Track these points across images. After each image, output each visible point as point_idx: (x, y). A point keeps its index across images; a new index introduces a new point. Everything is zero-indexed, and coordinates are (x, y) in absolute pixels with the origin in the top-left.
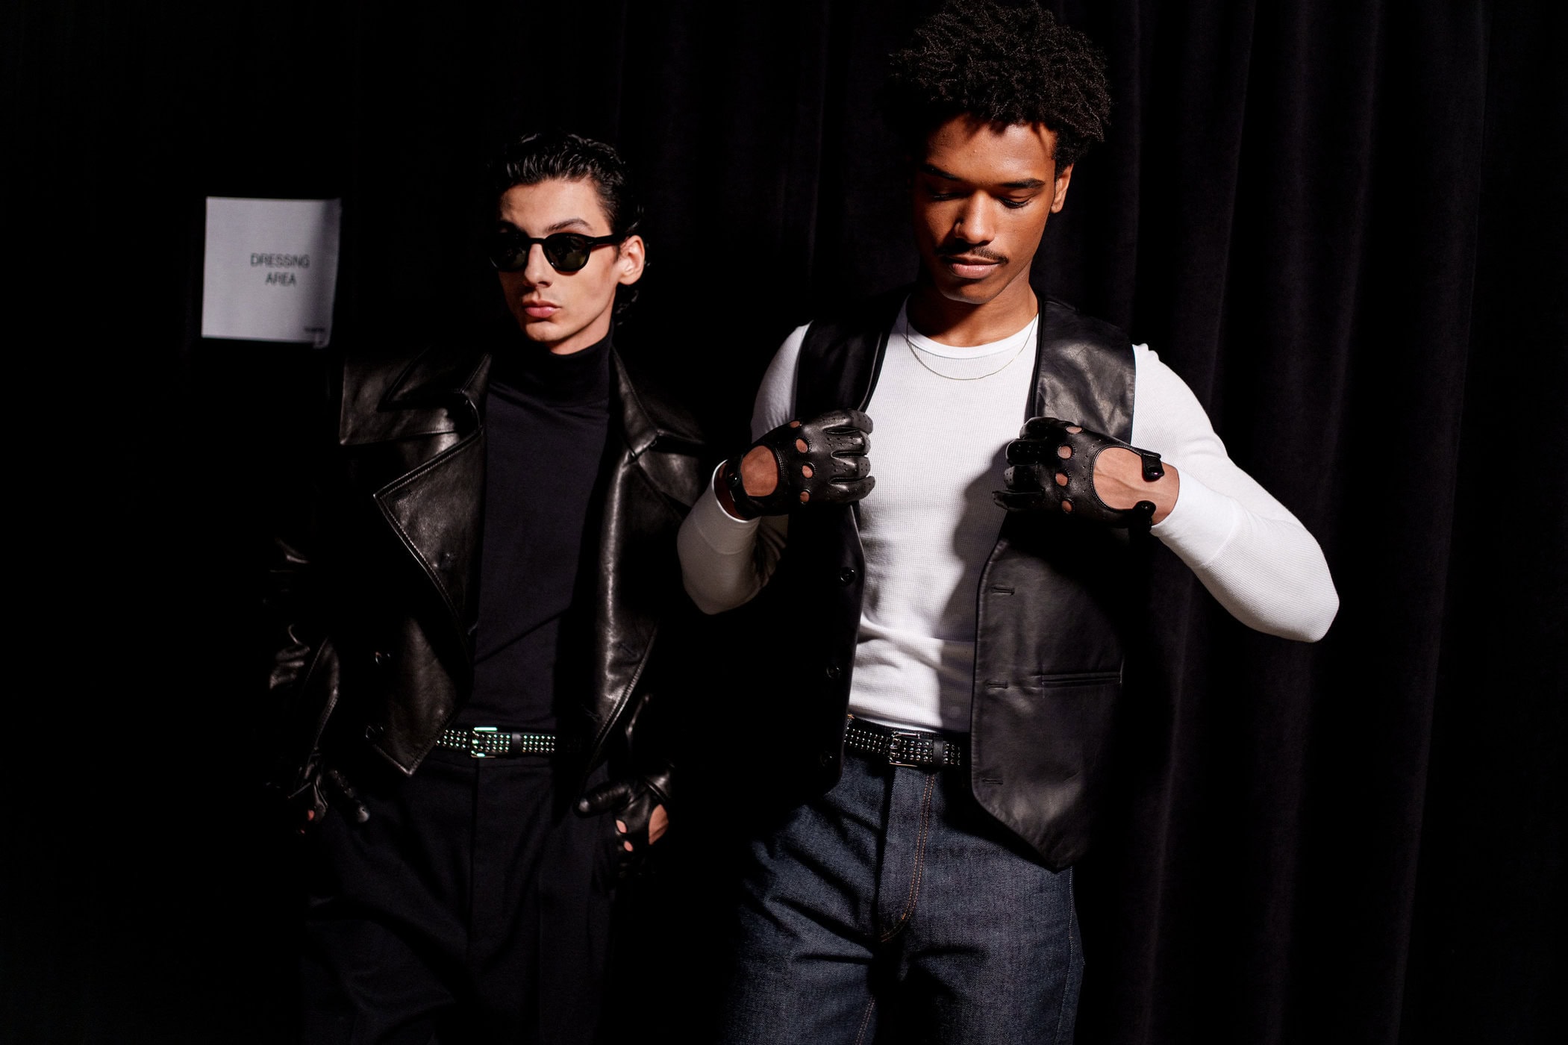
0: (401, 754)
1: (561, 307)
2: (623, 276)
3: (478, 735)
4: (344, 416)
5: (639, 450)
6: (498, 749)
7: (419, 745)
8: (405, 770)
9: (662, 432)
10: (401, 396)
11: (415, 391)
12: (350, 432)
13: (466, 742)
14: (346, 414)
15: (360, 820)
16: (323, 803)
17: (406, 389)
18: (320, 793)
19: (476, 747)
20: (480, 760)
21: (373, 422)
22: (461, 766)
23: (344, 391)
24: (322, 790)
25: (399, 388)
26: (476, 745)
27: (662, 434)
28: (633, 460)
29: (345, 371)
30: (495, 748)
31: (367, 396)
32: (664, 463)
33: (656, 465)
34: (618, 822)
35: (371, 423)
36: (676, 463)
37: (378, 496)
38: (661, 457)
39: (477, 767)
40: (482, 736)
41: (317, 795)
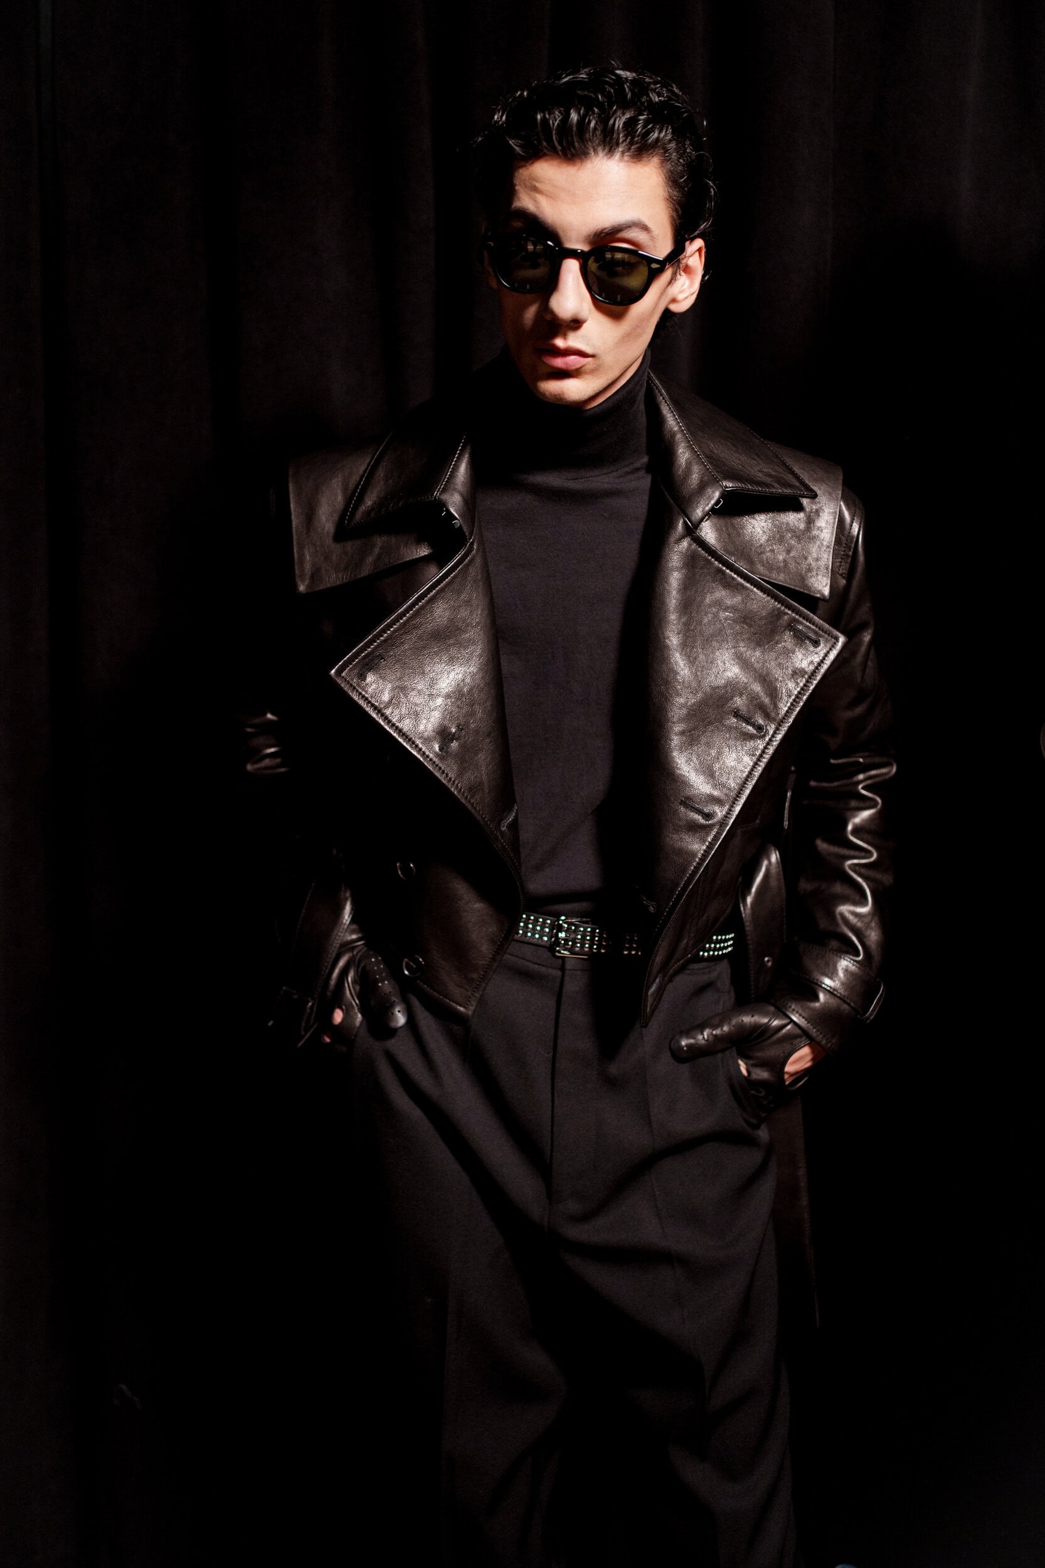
0: (456, 992)
1: (593, 356)
2: (674, 301)
3: (566, 926)
4: (298, 553)
5: (699, 513)
6: (591, 947)
7: (475, 975)
8: (462, 1009)
9: (729, 485)
10: (363, 513)
11: (381, 504)
12: (309, 573)
13: (548, 933)
14: (301, 547)
15: (393, 1025)
16: (355, 1001)
17: (369, 502)
18: (351, 988)
19: (563, 942)
20: (566, 960)
21: (336, 556)
22: (541, 965)
23: (293, 517)
24: (354, 985)
25: (360, 500)
26: (563, 940)
27: (730, 487)
28: (692, 531)
29: (291, 488)
30: (587, 946)
31: (324, 519)
32: (738, 531)
33: (729, 535)
34: (741, 1062)
35: (334, 558)
36: (758, 526)
37: (339, 672)
38: (737, 521)
39: (563, 969)
40: (571, 928)
41: (348, 992)
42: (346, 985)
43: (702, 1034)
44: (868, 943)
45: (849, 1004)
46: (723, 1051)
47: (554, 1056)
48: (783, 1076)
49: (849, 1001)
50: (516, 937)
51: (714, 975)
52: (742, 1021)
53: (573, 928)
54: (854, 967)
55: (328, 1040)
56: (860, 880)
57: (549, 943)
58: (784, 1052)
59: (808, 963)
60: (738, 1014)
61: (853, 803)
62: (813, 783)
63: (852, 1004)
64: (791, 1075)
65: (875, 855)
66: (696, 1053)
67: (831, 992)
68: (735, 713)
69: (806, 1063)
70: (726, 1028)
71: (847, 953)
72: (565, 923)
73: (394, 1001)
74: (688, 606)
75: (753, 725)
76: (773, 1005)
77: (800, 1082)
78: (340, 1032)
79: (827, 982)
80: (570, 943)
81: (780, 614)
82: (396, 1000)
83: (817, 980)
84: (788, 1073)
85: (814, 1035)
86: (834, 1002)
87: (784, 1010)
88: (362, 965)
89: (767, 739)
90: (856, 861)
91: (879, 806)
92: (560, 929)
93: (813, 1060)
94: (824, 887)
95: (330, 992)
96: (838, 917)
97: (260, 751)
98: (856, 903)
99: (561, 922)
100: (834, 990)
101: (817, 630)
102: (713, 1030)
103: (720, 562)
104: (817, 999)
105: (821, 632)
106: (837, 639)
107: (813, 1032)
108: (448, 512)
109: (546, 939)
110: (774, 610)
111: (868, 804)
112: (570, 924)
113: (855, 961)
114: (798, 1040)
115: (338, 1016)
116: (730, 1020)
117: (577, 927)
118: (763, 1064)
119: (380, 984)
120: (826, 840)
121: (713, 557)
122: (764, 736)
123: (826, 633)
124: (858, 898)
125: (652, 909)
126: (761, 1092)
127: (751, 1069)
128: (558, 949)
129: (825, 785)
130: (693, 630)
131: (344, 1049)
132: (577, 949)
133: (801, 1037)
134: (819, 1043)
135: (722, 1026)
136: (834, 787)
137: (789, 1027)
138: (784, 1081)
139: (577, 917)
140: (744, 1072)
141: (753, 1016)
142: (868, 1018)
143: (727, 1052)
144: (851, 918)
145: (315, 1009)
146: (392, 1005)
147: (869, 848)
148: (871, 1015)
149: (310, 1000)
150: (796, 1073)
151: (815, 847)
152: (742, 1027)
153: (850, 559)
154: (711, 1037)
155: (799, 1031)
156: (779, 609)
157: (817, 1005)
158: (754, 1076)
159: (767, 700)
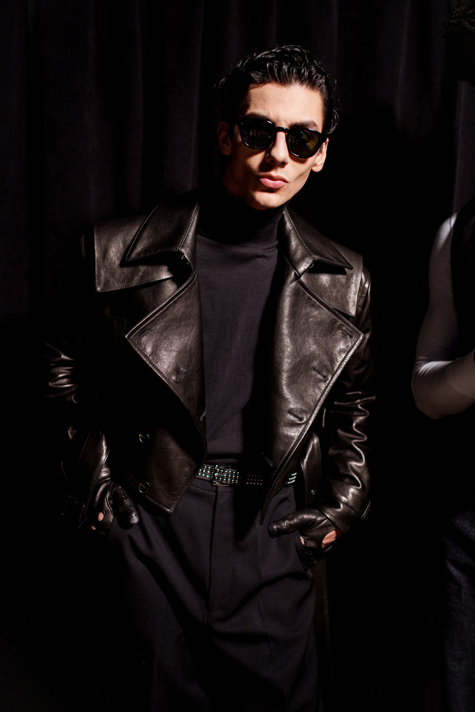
0: (165, 499)
1: (288, 182)
2: (316, 165)
3: (218, 470)
4: (98, 271)
5: (301, 270)
6: (231, 481)
7: (175, 493)
8: (167, 509)
9: (316, 257)
10: (137, 253)
11: (146, 250)
12: (103, 282)
13: (209, 473)
14: (99, 269)
15: (132, 522)
16: (110, 509)
17: (139, 248)
18: (108, 502)
19: (217, 478)
20: (218, 486)
21: (118, 275)
22: (206, 490)
23: (96, 253)
24: (109, 500)
25: (134, 247)
26: (217, 477)
27: (317, 259)
28: (297, 277)
29: (95, 238)
30: (229, 480)
31: (112, 255)
32: (316, 280)
33: (312, 282)
34: (301, 538)
35: (117, 275)
36: (325, 279)
37: (129, 336)
38: (315, 276)
39: (216, 492)
40: (221, 471)
41: (106, 504)
42: (106, 500)
43: (284, 523)
44: (363, 480)
45: (354, 510)
46: (293, 532)
47: (212, 537)
48: (321, 545)
49: (354, 509)
50: (197, 476)
51: (288, 494)
52: (303, 517)
53: (222, 471)
54: (357, 492)
55: (94, 528)
56: (359, 449)
57: (210, 478)
58: (323, 534)
59: (335, 490)
60: (301, 514)
61: (356, 413)
62: (336, 403)
63: (356, 510)
64: (325, 544)
65: (366, 438)
66: (281, 532)
67: (346, 504)
68: (314, 368)
69: (333, 539)
70: (295, 520)
71: (353, 485)
72: (218, 468)
73: (133, 510)
74: (294, 314)
75: (322, 375)
76: (318, 509)
77: (328, 548)
78: (102, 525)
79: (344, 499)
80: (221, 479)
81: (336, 322)
82: (134, 509)
83: (340, 498)
84: (323, 544)
85: (338, 525)
86: (348, 509)
87: (324, 512)
88: (114, 490)
89: (328, 382)
90: (356, 441)
91: (368, 415)
92: (216, 471)
93: (336, 537)
94: (342, 452)
95: (95, 503)
96: (349, 467)
97: (57, 375)
98: (357, 461)
99: (216, 468)
100: (348, 503)
101: (352, 330)
102: (289, 521)
103: (310, 294)
104: (339, 507)
105: (353, 331)
106: (360, 335)
107: (337, 524)
108: (184, 257)
109: (208, 476)
110: (333, 319)
111: (362, 414)
112: (220, 469)
113: (358, 489)
114: (331, 527)
115: (101, 517)
116: (298, 517)
117: (224, 471)
118: (312, 539)
119: (125, 501)
120: (343, 430)
121: (307, 291)
122: (326, 381)
123: (355, 332)
124: (358, 458)
125: (271, 465)
126: (310, 553)
127: (306, 541)
128: (214, 481)
129: (342, 404)
130: (296, 327)
131: (104, 533)
132: (224, 482)
133: (331, 526)
134: (340, 530)
135: (293, 520)
136: (346, 405)
137: (326, 521)
138: (321, 547)
139: (224, 466)
140: (303, 543)
141: (309, 515)
142: (363, 517)
143: (294, 533)
144: (355, 468)
145: (86, 509)
146: (131, 512)
147: (363, 435)
148: (364, 516)
149: (84, 504)
150: (327, 544)
151: (337, 433)
152: (303, 520)
153: (364, 298)
154: (288, 525)
155: (331, 523)
156: (335, 319)
157: (339, 510)
158: (308, 545)
159: (328, 363)
